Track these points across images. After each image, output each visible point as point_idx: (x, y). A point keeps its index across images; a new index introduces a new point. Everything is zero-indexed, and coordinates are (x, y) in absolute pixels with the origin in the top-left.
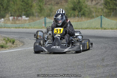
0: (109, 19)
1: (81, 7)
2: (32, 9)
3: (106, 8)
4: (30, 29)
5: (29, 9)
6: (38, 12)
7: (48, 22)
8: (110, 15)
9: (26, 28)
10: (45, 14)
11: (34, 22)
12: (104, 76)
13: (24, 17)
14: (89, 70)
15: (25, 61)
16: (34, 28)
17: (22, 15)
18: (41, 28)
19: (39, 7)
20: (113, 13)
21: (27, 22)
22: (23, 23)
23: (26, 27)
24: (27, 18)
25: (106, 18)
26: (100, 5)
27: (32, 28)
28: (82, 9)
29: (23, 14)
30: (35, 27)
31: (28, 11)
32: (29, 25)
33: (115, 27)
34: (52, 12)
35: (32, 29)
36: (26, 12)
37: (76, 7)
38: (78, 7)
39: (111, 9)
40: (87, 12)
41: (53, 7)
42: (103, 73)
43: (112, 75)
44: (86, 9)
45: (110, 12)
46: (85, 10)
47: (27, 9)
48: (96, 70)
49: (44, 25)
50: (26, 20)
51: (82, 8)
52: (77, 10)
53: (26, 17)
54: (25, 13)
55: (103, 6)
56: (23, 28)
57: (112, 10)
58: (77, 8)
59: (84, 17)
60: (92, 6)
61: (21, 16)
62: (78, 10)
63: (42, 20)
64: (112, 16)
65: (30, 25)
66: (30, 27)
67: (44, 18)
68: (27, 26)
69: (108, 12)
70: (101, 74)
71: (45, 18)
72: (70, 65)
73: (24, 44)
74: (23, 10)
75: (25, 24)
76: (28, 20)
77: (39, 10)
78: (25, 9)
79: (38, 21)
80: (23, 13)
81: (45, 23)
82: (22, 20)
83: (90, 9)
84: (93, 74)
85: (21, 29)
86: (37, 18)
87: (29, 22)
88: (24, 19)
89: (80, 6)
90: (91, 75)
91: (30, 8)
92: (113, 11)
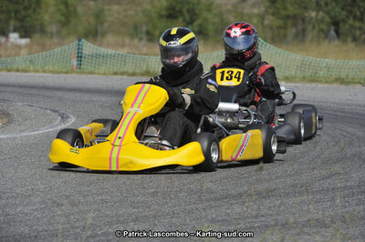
0: (280, 50)
1: (194, 10)
2: (39, 14)
3: (273, 14)
4: (32, 74)
5: (30, 12)
6: (60, 22)
7: (87, 53)
8: (285, 36)
9: (18, 71)
10: (81, 29)
11: (44, 53)
12: (259, 227)
13: (14, 37)
14: (211, 207)
15: (10, 175)
16: (44, 72)
17: (9, 32)
18: (64, 70)
19: (62, 7)
20: (294, 30)
21: (23, 52)
22: (9, 56)
23: (20, 68)
24: (24, 41)
25: (272, 47)
26: (253, 6)
27: (37, 71)
28: (195, 14)
29: (11, 28)
30: (47, 68)
31: (27, 19)
32: (28, 62)
33: (298, 75)
34: (102, 24)
35: (37, 74)
36: (22, 20)
37: (178, 9)
38: (184, 10)
39: (288, 17)
40: (213, 24)
41: (106, 7)
42: (256, 217)
43: (283, 225)
44: (210, 16)
45: (285, 27)
46: (206, 20)
47: (23, 13)
48: (235, 207)
49: (75, 62)
50: (19, 47)
51: (197, 11)
52: (181, 19)
53: (21, 37)
54: (18, 24)
55: (263, 9)
56: (9, 71)
57: (290, 22)
58: (181, 12)
59: (202, 42)
60: (229, 7)
61: (5, 33)
62: (184, 20)
63: (70, 46)
64: (289, 39)
65: (31, 61)
66: (31, 68)
67: (76, 42)
68: (23, 66)
69: (280, 28)
70: (249, 220)
71: (79, 40)
72: (153, 190)
73: (10, 122)
74: (13, 15)
75: (17, 58)
76: (27, 46)
77: (63, 15)
78: (16, 12)
79: (58, 50)
80: (12, 23)
81: (80, 57)
82: (9, 44)
83: (220, 15)
84: (223, 220)
85: (4, 73)
86: (55, 40)
87: (30, 53)
88: (12, 44)
89: (191, 6)
90: (219, 221)
91: (35, 10)
92: (295, 25)
